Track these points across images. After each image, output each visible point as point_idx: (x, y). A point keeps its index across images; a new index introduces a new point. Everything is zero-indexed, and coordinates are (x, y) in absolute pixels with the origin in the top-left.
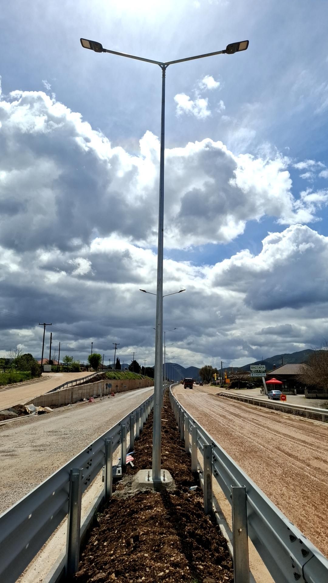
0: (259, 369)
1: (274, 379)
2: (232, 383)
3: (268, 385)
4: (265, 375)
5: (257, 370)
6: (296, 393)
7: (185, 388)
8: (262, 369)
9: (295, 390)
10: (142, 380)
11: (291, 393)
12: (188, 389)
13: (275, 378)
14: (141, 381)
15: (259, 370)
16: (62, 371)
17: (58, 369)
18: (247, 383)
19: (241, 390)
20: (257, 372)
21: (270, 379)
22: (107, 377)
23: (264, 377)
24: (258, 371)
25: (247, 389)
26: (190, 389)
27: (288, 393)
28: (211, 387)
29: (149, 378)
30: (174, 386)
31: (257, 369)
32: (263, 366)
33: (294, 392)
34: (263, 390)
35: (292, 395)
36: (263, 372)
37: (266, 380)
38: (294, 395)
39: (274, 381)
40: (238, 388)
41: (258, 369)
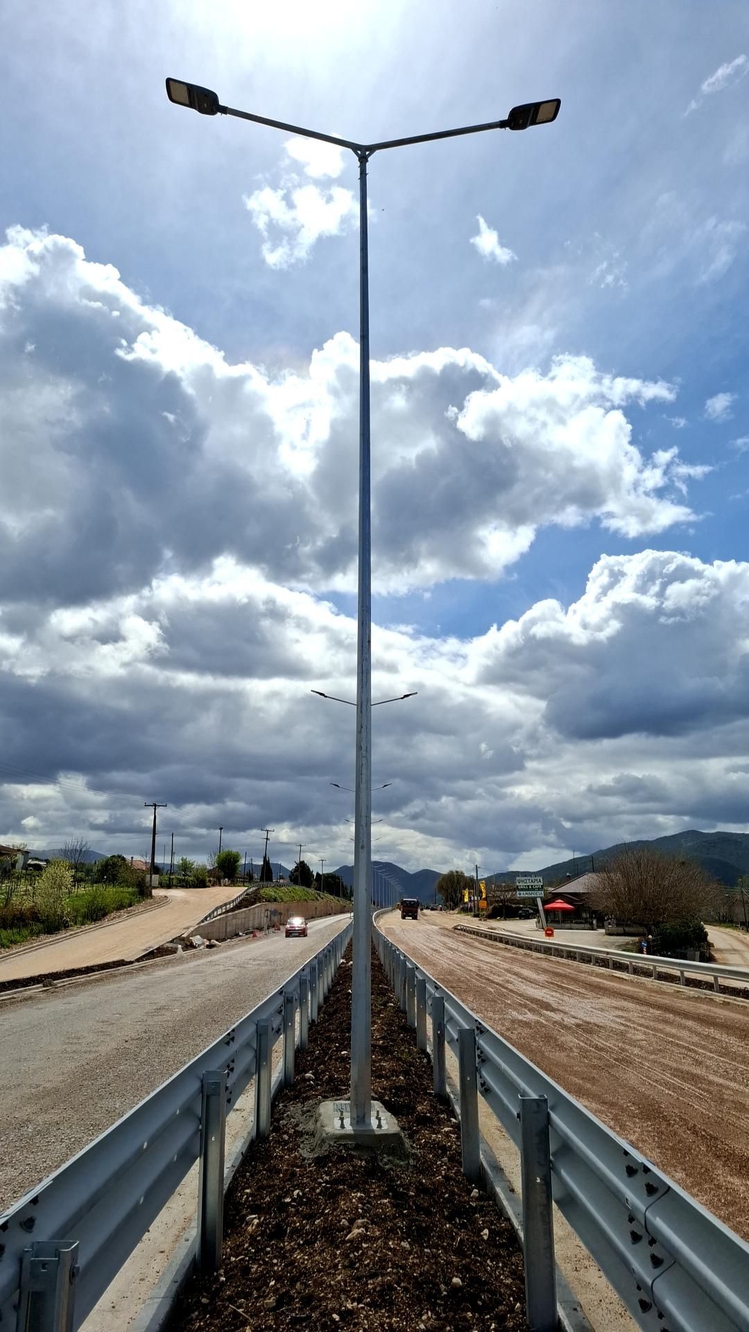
0: (532, 884)
1: (560, 901)
2: (493, 909)
3: (547, 912)
4: (541, 894)
5: (528, 886)
6: (595, 927)
7: (404, 917)
8: (536, 883)
9: (594, 922)
10: (318, 902)
11: (587, 926)
12: (409, 920)
13: (562, 899)
14: (317, 904)
15: (532, 886)
16: (176, 887)
17: (170, 883)
18: (521, 908)
19: (507, 922)
20: (528, 889)
21: (554, 902)
22: (263, 897)
23: (541, 898)
24: (530, 887)
25: (520, 919)
26: (413, 919)
27: (583, 925)
28: (458, 915)
29: (332, 897)
30: (383, 913)
31: (528, 884)
32: (538, 878)
33: (591, 924)
34: (539, 922)
35: (590, 930)
36: (539, 889)
37: (545, 902)
38: (593, 930)
39: (559, 904)
40: (502, 918)
41: (530, 884)
